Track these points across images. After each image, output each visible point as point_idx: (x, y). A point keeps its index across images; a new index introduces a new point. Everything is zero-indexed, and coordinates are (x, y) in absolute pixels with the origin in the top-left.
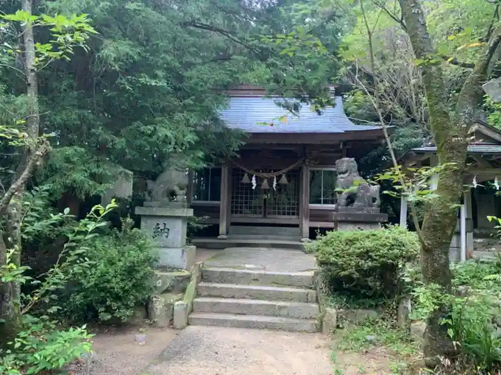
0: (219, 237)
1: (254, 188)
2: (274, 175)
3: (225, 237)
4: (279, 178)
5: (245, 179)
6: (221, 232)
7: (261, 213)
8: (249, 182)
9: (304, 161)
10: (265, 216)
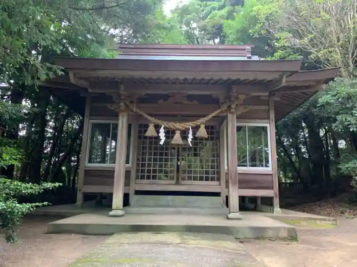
0: (111, 213)
1: (162, 143)
2: (189, 125)
3: (120, 212)
4: (196, 129)
5: (151, 132)
6: (114, 206)
7: (173, 179)
8: (156, 135)
9: (229, 107)
10: (178, 183)
